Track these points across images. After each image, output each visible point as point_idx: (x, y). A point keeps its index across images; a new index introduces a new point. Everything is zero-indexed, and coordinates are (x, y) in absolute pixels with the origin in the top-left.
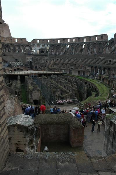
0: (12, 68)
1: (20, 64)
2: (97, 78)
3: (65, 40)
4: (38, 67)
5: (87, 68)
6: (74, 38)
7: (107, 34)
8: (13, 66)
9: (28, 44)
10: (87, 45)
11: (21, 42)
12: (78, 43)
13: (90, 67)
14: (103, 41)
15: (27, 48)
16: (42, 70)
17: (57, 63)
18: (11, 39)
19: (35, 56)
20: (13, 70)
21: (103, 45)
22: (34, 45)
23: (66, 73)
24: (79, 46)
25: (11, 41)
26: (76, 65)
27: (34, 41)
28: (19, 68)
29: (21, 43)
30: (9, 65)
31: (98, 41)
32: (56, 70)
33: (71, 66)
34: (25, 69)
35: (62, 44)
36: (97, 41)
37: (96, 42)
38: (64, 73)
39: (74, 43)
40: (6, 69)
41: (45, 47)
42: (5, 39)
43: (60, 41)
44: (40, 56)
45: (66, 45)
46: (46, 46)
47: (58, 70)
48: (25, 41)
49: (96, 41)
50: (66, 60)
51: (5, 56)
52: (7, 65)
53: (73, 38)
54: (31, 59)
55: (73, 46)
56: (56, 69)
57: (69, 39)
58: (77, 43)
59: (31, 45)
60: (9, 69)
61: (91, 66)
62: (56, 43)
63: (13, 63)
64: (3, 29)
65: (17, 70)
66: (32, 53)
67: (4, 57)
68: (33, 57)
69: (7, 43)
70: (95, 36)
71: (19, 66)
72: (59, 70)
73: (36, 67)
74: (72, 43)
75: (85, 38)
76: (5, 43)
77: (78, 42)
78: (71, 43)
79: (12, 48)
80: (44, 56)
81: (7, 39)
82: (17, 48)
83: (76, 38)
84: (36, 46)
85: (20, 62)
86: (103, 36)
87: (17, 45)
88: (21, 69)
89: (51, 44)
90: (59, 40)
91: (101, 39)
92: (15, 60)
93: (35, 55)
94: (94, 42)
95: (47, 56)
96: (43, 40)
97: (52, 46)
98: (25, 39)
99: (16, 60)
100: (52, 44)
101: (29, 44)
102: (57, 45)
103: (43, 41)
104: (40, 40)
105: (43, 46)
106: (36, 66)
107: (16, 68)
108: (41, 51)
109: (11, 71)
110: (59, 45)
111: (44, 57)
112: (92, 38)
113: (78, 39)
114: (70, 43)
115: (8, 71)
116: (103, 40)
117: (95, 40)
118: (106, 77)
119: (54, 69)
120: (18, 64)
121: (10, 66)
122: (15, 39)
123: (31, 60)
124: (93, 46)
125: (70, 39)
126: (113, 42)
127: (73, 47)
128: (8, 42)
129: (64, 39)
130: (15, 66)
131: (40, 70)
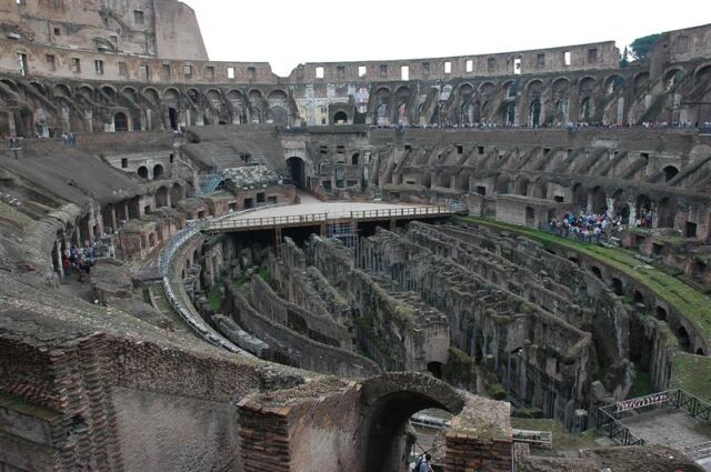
0: (234, 194)
1: (265, 173)
2: (620, 242)
3: (432, 66)
4: (333, 186)
5: (555, 189)
6: (470, 57)
7: (614, 42)
8: (238, 186)
9: (279, 84)
10: (529, 86)
11: (251, 77)
12: (489, 78)
13: (566, 186)
14: (599, 72)
15: (276, 103)
16: (354, 197)
17: (413, 165)
18: (212, 68)
19: (315, 138)
20: (240, 202)
21: (598, 88)
22: (301, 87)
23: (466, 213)
24: (496, 92)
25: (209, 76)
26: (499, 174)
27: (303, 72)
28: (263, 191)
29: (250, 80)
30: (222, 183)
31: (577, 69)
32: (416, 198)
33: (479, 178)
34: (288, 196)
35: (421, 82)
36: (570, 69)
37: (568, 74)
38: (457, 214)
39: (470, 80)
40: (215, 199)
41: (351, 97)
42: (187, 70)
43: (411, 72)
44: (335, 137)
45: (438, 87)
46: (351, 90)
47: (425, 196)
48: (266, 75)
49: (564, 70)
50: (449, 153)
51: (195, 141)
52: (216, 182)
53: (466, 58)
54: (300, 149)
55: (468, 92)
56: (416, 194)
57: (448, 59)
58: (482, 78)
59: (292, 88)
60: (226, 201)
61: (572, 182)
62: (392, 79)
63: (238, 174)
64: (173, 27)
65: (255, 201)
66: (298, 124)
67: (195, 145)
68: (307, 143)
69: (198, 85)
70: (563, 50)
71: (261, 184)
72: (429, 199)
73: (327, 184)
74: (461, 79)
75: (520, 57)
76: (187, 86)
77: (486, 74)
78: (458, 76)
79: (216, 103)
80: (350, 133)
81: (196, 68)
82: (236, 103)
83: (478, 59)
84: (309, 92)
85: (263, 168)
86: (595, 50)
87: (236, 93)
88: (269, 198)
89: (373, 83)
90: (406, 65)
91: (590, 62)
92: (242, 157)
93: (316, 132)
94: (558, 74)
95: (364, 135)
96: (341, 67)
97: (377, 92)
98: (266, 66)
99: (246, 157)
100: (379, 83)
101: (283, 86)
102: (398, 87)
103: (341, 71)
104: (326, 65)
105: (340, 92)
106: (325, 179)
107: (252, 195)
108: (338, 113)
109: (233, 206)
110: (406, 87)
111: (354, 138)
112: (548, 59)
113: (485, 62)
114: (451, 78)
115: (224, 209)
116: (598, 67)
117: (560, 63)
118: (667, 239)
119: (410, 192)
120: (257, 178)
121: (226, 185)
122: (224, 65)
123: (301, 155)
124: (554, 91)
125: (454, 60)
126: (647, 74)
127: (467, 96)
128: (197, 79)
129: (426, 63)
130: (248, 186)
131: (346, 195)
